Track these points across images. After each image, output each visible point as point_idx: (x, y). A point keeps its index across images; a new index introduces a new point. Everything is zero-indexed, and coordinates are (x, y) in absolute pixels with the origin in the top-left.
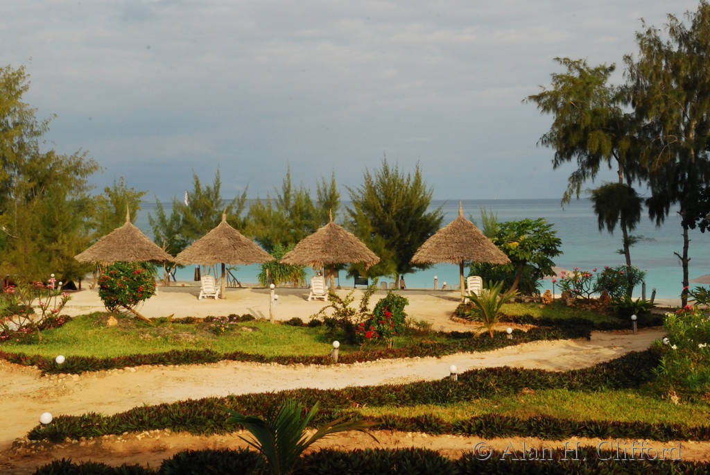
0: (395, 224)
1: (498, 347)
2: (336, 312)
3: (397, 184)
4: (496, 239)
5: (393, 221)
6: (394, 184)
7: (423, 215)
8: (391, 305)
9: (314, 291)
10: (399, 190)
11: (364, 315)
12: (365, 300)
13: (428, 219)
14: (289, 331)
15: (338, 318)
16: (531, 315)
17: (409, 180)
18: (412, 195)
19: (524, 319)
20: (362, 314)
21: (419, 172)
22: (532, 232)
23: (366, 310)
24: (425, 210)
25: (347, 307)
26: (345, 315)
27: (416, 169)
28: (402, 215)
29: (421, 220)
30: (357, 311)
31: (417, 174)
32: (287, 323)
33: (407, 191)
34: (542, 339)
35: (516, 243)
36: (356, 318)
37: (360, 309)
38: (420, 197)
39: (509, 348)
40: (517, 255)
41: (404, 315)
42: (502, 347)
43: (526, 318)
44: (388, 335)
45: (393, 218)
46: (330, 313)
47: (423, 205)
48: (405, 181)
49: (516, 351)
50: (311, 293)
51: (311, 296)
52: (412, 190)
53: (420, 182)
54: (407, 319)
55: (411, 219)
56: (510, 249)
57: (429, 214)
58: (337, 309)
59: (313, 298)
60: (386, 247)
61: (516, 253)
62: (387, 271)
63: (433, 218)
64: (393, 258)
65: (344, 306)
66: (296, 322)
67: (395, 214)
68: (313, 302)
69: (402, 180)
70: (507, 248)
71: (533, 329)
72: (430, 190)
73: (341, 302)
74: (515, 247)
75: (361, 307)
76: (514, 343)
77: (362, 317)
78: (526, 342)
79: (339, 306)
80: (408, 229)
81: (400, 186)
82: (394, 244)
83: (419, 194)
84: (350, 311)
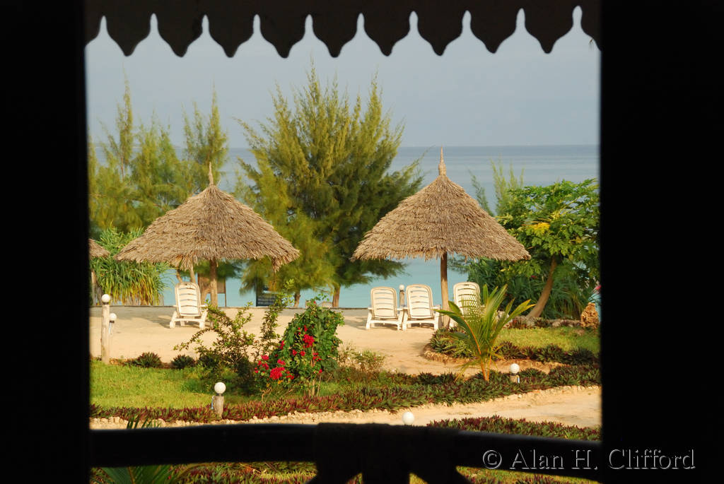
0: (331, 192)
1: (494, 396)
2: (221, 339)
3: (335, 117)
4: (510, 217)
5: (328, 187)
6: (330, 117)
7: (384, 175)
8: (313, 325)
9: (181, 310)
10: (339, 128)
11: (269, 344)
12: (271, 320)
13: (394, 182)
14: (137, 376)
15: (225, 350)
16: (560, 346)
17: (357, 109)
18: (363, 137)
19: (547, 353)
20: (265, 343)
21: (378, 94)
22: (574, 205)
23: (273, 337)
24: (388, 165)
25: (240, 331)
26: (236, 344)
27: (371, 89)
28: (346, 176)
29: (380, 185)
30: (256, 339)
31: (374, 98)
32: (133, 363)
33: (354, 130)
34: (571, 384)
35: (544, 224)
36: (254, 351)
37: (262, 335)
38: (379, 141)
39: (513, 397)
40: (545, 247)
41: (336, 342)
42: (502, 395)
43: (549, 352)
44: (309, 376)
45: (328, 181)
46: (210, 340)
47: (383, 157)
48: (351, 111)
49: (525, 403)
50: (175, 314)
51: (174, 319)
52: (363, 128)
53: (379, 113)
54: (340, 349)
55: (361, 183)
56: (532, 236)
57: (396, 173)
58: (222, 334)
59: (178, 324)
60: (315, 233)
61: (544, 242)
62: (316, 280)
63: (402, 182)
64: (327, 255)
65: (234, 330)
66: (149, 362)
67: (332, 172)
68: (179, 329)
69: (345, 109)
70: (528, 233)
71: (559, 368)
72: (397, 129)
73: (229, 323)
74: (543, 231)
75: (263, 330)
76: (524, 390)
77: (266, 349)
78: (544, 388)
79: (226, 329)
80: (355, 201)
81: (342, 121)
82: (330, 229)
83: (378, 135)
84: (245, 337)
